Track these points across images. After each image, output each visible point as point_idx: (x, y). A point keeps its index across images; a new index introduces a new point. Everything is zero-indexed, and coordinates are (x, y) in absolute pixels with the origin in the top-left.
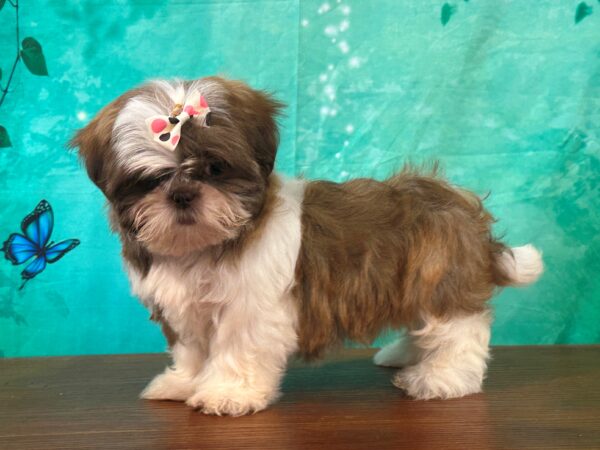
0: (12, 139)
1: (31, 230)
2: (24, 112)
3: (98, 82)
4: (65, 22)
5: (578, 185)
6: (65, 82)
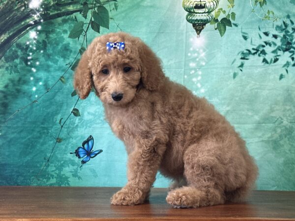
0: (80, 114)
1: (86, 146)
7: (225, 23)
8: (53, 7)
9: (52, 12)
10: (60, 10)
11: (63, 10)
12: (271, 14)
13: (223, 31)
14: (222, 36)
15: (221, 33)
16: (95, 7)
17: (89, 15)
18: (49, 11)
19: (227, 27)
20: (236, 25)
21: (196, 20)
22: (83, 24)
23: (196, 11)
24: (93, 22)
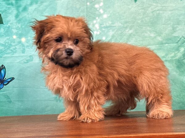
3: (20, 26)
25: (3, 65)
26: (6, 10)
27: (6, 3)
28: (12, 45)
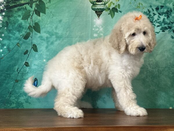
0: (30, 65)
2: (32, 60)
3: (48, 53)
4: (42, 41)
5: (147, 76)
6: (42, 54)
7: (114, 11)
8: (12, 1)
9: (11, 4)
10: (16, 3)
11: (18, 3)
12: (141, 5)
13: (113, 15)
14: (112, 18)
15: (112, 16)
16: (37, 1)
17: (34, 6)
18: (9, 3)
19: (115, 13)
20: (120, 12)
21: (97, 9)
22: (30, 11)
23: (97, 3)
24: (36, 10)
25: (36, 78)
26: (40, 44)
27: (40, 39)
28: (42, 66)
